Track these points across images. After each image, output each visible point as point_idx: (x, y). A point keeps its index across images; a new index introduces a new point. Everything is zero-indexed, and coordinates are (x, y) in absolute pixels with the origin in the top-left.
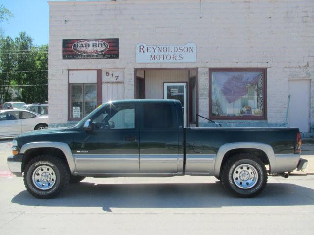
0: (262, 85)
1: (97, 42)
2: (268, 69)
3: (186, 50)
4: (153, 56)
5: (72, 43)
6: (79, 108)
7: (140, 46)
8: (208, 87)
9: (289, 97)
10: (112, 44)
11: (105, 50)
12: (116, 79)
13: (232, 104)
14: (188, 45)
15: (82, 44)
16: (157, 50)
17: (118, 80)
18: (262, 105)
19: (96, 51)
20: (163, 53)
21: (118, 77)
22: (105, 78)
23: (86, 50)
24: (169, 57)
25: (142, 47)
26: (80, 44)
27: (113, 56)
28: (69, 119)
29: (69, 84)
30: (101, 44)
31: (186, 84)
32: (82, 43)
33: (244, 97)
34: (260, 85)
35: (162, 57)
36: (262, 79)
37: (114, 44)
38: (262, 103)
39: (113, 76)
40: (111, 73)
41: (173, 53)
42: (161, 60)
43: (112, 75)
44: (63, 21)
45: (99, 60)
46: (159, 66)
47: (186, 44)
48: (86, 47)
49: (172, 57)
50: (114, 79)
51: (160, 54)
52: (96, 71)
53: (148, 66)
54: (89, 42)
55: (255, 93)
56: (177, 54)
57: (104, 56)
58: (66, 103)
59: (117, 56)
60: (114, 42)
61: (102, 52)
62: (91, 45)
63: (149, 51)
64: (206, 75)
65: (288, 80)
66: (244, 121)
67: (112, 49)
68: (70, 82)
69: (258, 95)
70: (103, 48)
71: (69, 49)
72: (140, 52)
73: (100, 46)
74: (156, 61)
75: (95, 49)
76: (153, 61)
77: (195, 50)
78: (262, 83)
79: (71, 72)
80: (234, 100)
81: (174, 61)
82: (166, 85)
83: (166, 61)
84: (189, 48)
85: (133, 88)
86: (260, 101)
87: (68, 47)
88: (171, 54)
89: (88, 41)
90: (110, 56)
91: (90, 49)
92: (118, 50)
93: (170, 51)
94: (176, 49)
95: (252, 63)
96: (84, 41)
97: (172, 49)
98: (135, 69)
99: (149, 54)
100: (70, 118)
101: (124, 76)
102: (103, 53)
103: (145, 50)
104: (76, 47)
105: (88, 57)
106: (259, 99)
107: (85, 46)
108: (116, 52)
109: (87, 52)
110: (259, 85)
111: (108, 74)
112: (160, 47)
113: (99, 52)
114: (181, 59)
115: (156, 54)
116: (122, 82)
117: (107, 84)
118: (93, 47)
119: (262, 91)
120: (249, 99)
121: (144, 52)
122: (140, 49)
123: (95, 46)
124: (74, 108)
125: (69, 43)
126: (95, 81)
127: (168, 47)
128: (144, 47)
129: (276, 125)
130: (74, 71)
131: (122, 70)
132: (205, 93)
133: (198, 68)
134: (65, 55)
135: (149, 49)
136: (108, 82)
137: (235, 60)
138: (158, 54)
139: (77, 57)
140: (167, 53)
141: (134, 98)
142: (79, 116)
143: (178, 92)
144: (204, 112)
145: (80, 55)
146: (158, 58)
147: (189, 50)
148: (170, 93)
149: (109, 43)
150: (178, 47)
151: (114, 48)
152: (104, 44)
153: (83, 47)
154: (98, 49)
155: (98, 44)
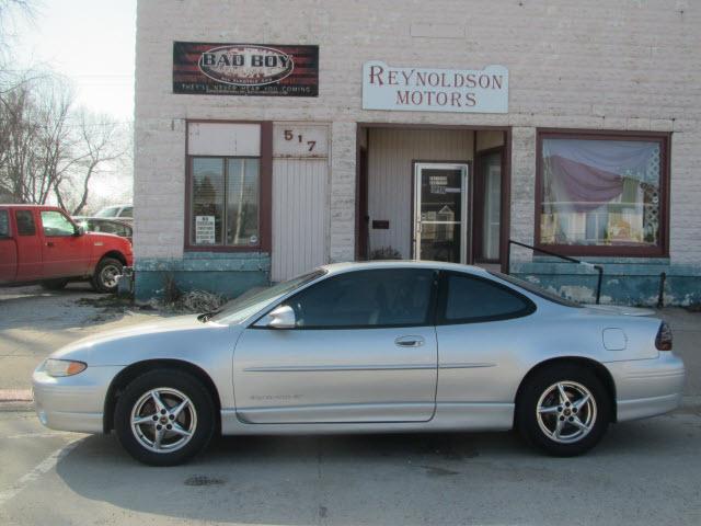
0: (656, 173)
1: (264, 54)
2: (674, 135)
3: (484, 82)
4: (403, 94)
5: (200, 53)
6: (212, 219)
7: (372, 68)
8: (534, 176)
10: (301, 61)
11: (283, 74)
12: (309, 147)
13: (584, 215)
14: (491, 71)
15: (225, 57)
16: (413, 79)
17: (314, 152)
18: (655, 221)
19: (262, 75)
20: (428, 88)
21: (314, 143)
22: (280, 145)
23: (236, 71)
24: (442, 99)
25: (377, 71)
26: (219, 55)
27: (303, 89)
28: (188, 247)
29: (189, 159)
31: (467, 166)
32: (225, 52)
33: (613, 202)
35: (426, 97)
36: (656, 160)
37: (306, 60)
38: (654, 217)
39: (300, 141)
40: (296, 133)
41: (453, 89)
42: (424, 106)
43: (300, 137)
45: (269, 98)
46: (416, 120)
47: (484, 69)
48: (235, 63)
49: (450, 97)
50: (304, 149)
51: (423, 89)
52: (257, 129)
53: (391, 119)
54: (240, 53)
55: (640, 192)
56: (464, 91)
57: (279, 90)
58: (182, 206)
59: (314, 92)
60: (306, 56)
61: (275, 77)
62: (248, 61)
63: (393, 81)
64: (529, 146)
66: (617, 259)
67: (301, 72)
68: (190, 153)
69: (646, 198)
70: (278, 69)
71: (191, 69)
72: (372, 82)
74: (411, 106)
75: (258, 70)
76: (403, 107)
77: (505, 84)
78: (656, 169)
79: (193, 128)
80: (591, 208)
81: (456, 108)
83: (435, 107)
84: (491, 79)
85: (353, 173)
86: (649, 213)
87: (187, 63)
88: (449, 91)
89: (241, 49)
90: (295, 89)
92: (317, 76)
93: (446, 84)
94: (459, 79)
95: (639, 120)
96: (228, 49)
97: (450, 79)
98: (359, 124)
99: (395, 89)
101: (329, 142)
102: (278, 81)
103: (385, 77)
105: (239, 91)
107: (231, 60)
108: (311, 79)
109: (236, 76)
110: (648, 173)
111: (288, 134)
112: (422, 71)
113: (268, 78)
114: (471, 103)
115: (411, 88)
116: (324, 158)
117: (285, 162)
118: (253, 64)
120: (623, 206)
121: (381, 83)
122: (372, 75)
123: (257, 63)
124: (199, 219)
125: (190, 53)
126: (256, 151)
127: (440, 73)
128: (382, 71)
129: (689, 268)
130: (202, 125)
131: (327, 125)
132: (528, 189)
133: (510, 127)
134: (180, 83)
135: (393, 75)
136: (288, 156)
137: (599, 113)
138: (417, 88)
139: (212, 88)
140: (439, 89)
141: (354, 198)
142: (212, 241)
143: (447, 186)
144: (522, 235)
145: (215, 83)
146: (417, 99)
147: (491, 83)
148: (429, 187)
149: (295, 55)
150: (465, 74)
151: (307, 71)
152: (282, 59)
153: (228, 63)
154: (267, 72)
155: (267, 59)
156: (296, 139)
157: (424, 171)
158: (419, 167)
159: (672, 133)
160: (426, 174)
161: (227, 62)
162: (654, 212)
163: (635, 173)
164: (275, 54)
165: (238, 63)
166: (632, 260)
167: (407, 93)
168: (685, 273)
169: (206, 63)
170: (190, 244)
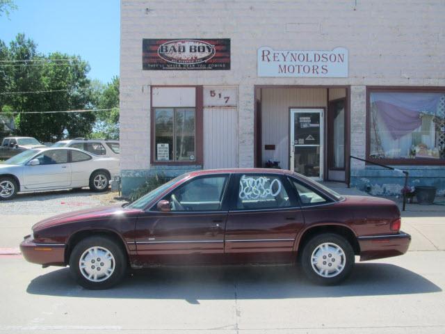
1: (197, 45)
3: (333, 58)
4: (283, 67)
5: (159, 45)
6: (167, 145)
7: (263, 52)
8: (365, 115)
10: (220, 48)
11: (209, 57)
12: (225, 100)
13: (397, 141)
14: (336, 52)
15: (173, 47)
16: (289, 57)
17: (229, 103)
19: (196, 58)
20: (298, 63)
21: (228, 98)
22: (208, 100)
23: (180, 56)
24: (307, 70)
25: (266, 53)
27: (221, 66)
28: (152, 162)
29: (153, 109)
30: (204, 47)
31: (322, 110)
32: (173, 44)
33: (415, 131)
34: (440, 112)
35: (296, 68)
36: (442, 104)
37: (223, 48)
38: (442, 140)
40: (217, 93)
41: (315, 63)
42: (296, 74)
43: (220, 95)
44: (144, 11)
45: (201, 71)
46: (291, 83)
47: (332, 50)
48: (179, 51)
49: (312, 68)
50: (222, 102)
51: (294, 63)
52: (194, 89)
53: (275, 82)
54: (183, 45)
55: (433, 125)
56: (320, 64)
57: (207, 66)
58: (149, 138)
59: (228, 67)
60: (224, 45)
61: (204, 59)
62: (187, 49)
63: (276, 59)
64: (362, 97)
66: (418, 167)
67: (220, 55)
68: (153, 106)
69: (437, 128)
70: (206, 54)
71: (154, 55)
72: (263, 60)
73: (201, 50)
74: (288, 74)
75: (194, 54)
76: (283, 75)
77: (346, 59)
78: (442, 110)
79: (155, 90)
80: (401, 136)
81: (315, 75)
83: (302, 74)
84: (337, 56)
85: (252, 116)
86: (439, 137)
87: (151, 51)
88: (311, 65)
89: (183, 42)
90: (216, 66)
91: (187, 55)
92: (229, 57)
93: (309, 60)
94: (317, 56)
95: (431, 80)
96: (176, 42)
97: (311, 57)
98: (255, 86)
99: (277, 64)
100: (154, 161)
102: (206, 61)
104: (164, 50)
105: (183, 68)
106: (438, 133)
107: (177, 49)
108: (226, 59)
109: (180, 59)
110: (438, 113)
111: (212, 93)
112: (294, 53)
113: (199, 59)
114: (325, 71)
115: (288, 63)
116: (235, 107)
117: (211, 110)
118: (191, 51)
119: (442, 122)
120: (422, 134)
121: (269, 60)
122: (263, 56)
123: (193, 50)
124: (159, 145)
125: (153, 45)
126: (193, 104)
127: (305, 53)
128: (269, 52)
130: (161, 88)
131: (237, 87)
132: (361, 124)
133: (349, 86)
134: (147, 64)
135: (276, 55)
136: (213, 107)
137: (405, 76)
138: (292, 63)
139: (166, 66)
140: (305, 63)
141: (253, 131)
142: (168, 159)
143: (311, 123)
144: (358, 152)
145: (170, 64)
146: (291, 70)
147: (337, 59)
148: (299, 123)
149: (216, 45)
150: (321, 53)
151: (223, 54)
152: (208, 47)
154: (199, 55)
155: (199, 47)
156: (217, 96)
157: (296, 114)
158: (293, 112)
161: (175, 50)
162: (442, 137)
163: (429, 113)
164: (204, 45)
165: (182, 50)
166: (427, 167)
167: (285, 66)
169: (162, 51)
170: (154, 160)
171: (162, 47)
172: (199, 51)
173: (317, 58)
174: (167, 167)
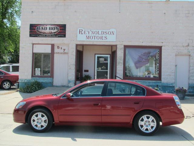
0: (158, 57)
1: (52, 27)
2: (162, 47)
3: (109, 33)
4: (88, 37)
5: (36, 27)
6: (39, 69)
8: (123, 58)
9: (176, 66)
10: (61, 28)
11: (57, 32)
13: (139, 69)
14: (111, 30)
15: (42, 27)
16: (91, 33)
17: (65, 52)
18: (158, 71)
20: (94, 35)
22: (56, 50)
23: (45, 31)
24: (98, 38)
25: (81, 31)
26: (41, 27)
27: (62, 36)
29: (33, 53)
30: (55, 28)
31: (109, 55)
33: (147, 65)
34: (157, 57)
35: (94, 37)
36: (158, 54)
37: (63, 28)
39: (61, 49)
40: (60, 47)
41: (101, 35)
42: (93, 40)
43: (61, 48)
44: (31, 12)
45: (53, 38)
46: (91, 43)
47: (109, 30)
48: (45, 29)
50: (62, 51)
51: (93, 35)
52: (50, 45)
53: (85, 43)
55: (154, 62)
56: (104, 36)
57: (56, 36)
58: (31, 66)
59: (65, 36)
61: (55, 33)
62: (48, 28)
64: (122, 49)
65: (176, 55)
66: (146, 81)
67: (61, 31)
68: (34, 52)
69: (156, 64)
70: (56, 31)
71: (34, 31)
72: (80, 33)
73: (54, 29)
74: (90, 40)
75: (50, 31)
76: (88, 40)
77: (115, 33)
79: (34, 46)
80: (140, 67)
81: (102, 40)
82: (97, 56)
83: (96, 40)
85: (74, 57)
86: (157, 68)
87: (33, 29)
88: (100, 36)
89: (46, 26)
90: (60, 36)
91: (48, 31)
92: (65, 32)
93: (99, 34)
95: (152, 43)
97: (100, 33)
98: (76, 44)
99: (86, 35)
101: (68, 49)
102: (55, 34)
103: (83, 32)
104: (38, 29)
105: (46, 36)
106: (156, 66)
109: (45, 33)
111: (58, 47)
112: (93, 31)
113: (53, 33)
114: (106, 39)
115: (90, 35)
116: (67, 53)
117: (57, 54)
118: (49, 29)
119: (158, 61)
120: (149, 66)
121: (82, 34)
123: (50, 29)
124: (36, 69)
125: (34, 27)
126: (50, 52)
127: (98, 31)
128: (82, 30)
129: (167, 84)
130: (37, 45)
131: (68, 45)
132: (121, 62)
133: (117, 45)
134: (31, 34)
135: (85, 32)
136: (58, 53)
137: (141, 41)
139: (39, 35)
140: (97, 35)
141: (75, 64)
142: (40, 75)
143: (105, 61)
144: (120, 74)
145: (41, 35)
146: (91, 38)
147: (111, 33)
148: (99, 61)
149: (60, 27)
150: (104, 31)
151: (63, 31)
152: (57, 28)
153: (43, 29)
154: (53, 31)
155: (53, 28)
156: (60, 48)
159: (162, 46)
160: (98, 58)
164: (55, 27)
165: (46, 29)
166: (150, 81)
167: (89, 36)
168: (166, 85)
170: (33, 75)
171: (38, 27)
172: (53, 29)
173: (103, 33)
174: (38, 78)
